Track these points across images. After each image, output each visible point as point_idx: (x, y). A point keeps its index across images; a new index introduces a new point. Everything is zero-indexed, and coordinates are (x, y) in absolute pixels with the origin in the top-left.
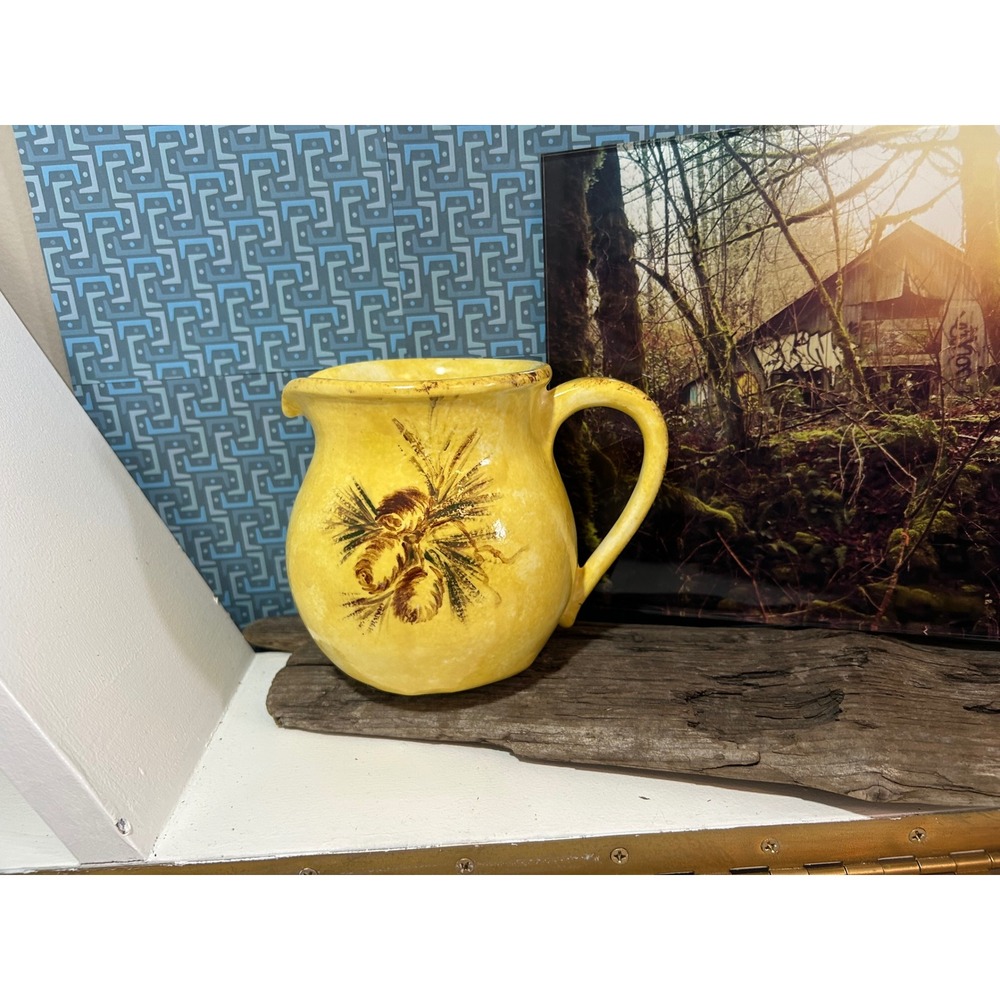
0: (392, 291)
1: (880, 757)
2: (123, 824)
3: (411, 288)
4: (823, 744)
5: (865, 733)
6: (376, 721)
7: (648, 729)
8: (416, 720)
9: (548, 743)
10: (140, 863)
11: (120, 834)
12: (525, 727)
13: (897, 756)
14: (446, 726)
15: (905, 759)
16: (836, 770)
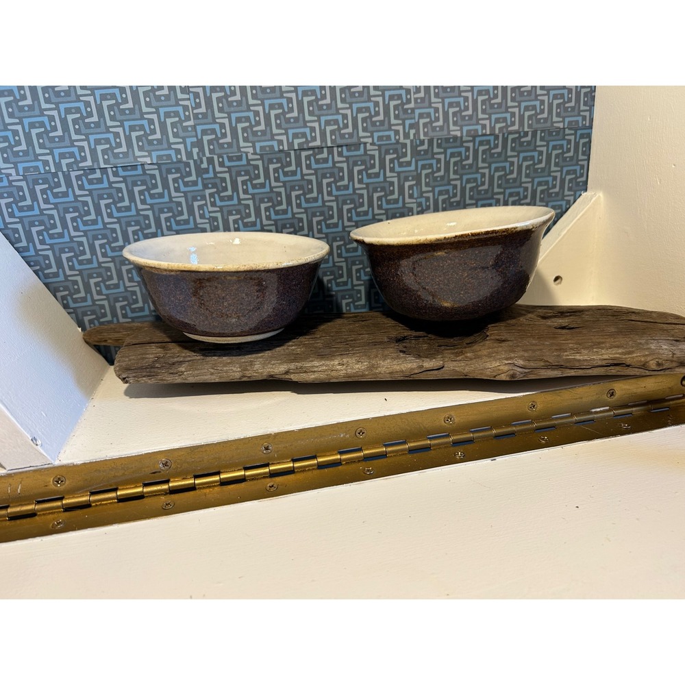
0: (185, 108)
1: (513, 355)
2: (36, 440)
3: (198, 105)
4: (480, 353)
5: (503, 344)
6: (196, 372)
7: (376, 356)
8: (225, 368)
9: (314, 372)
10: (50, 466)
11: (35, 446)
12: (299, 365)
13: (522, 353)
14: (247, 370)
15: (526, 355)
16: (488, 365)
